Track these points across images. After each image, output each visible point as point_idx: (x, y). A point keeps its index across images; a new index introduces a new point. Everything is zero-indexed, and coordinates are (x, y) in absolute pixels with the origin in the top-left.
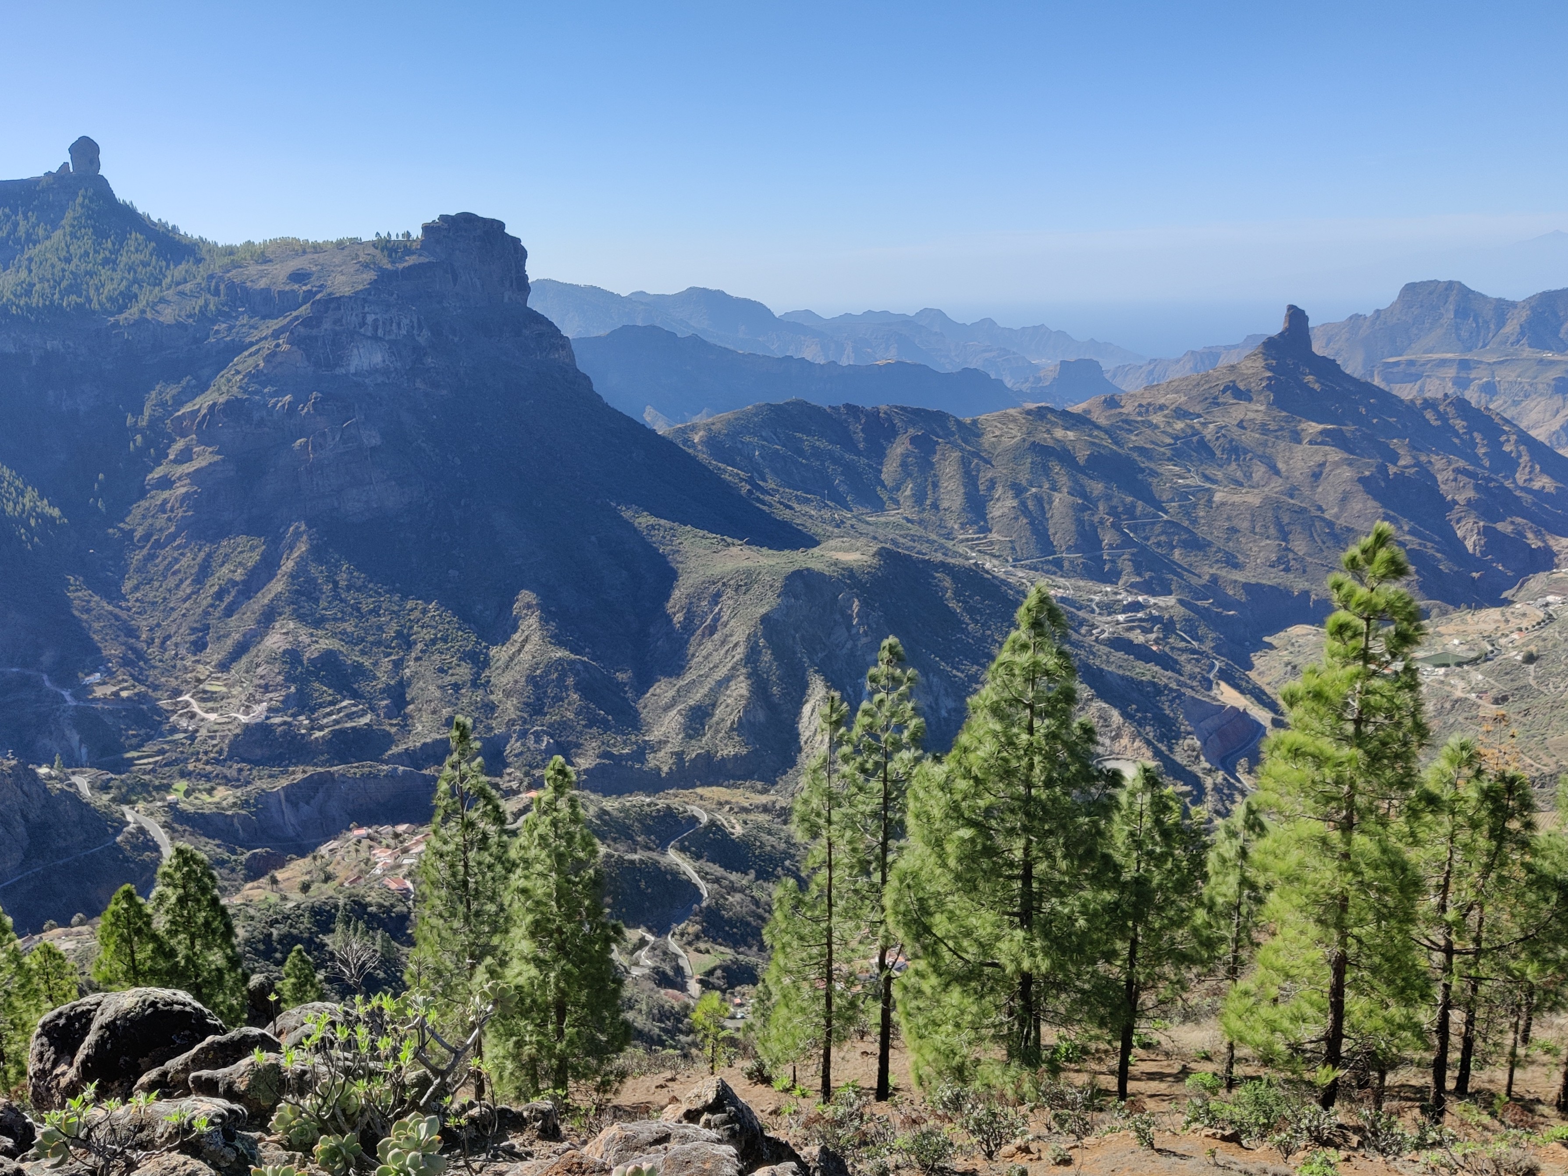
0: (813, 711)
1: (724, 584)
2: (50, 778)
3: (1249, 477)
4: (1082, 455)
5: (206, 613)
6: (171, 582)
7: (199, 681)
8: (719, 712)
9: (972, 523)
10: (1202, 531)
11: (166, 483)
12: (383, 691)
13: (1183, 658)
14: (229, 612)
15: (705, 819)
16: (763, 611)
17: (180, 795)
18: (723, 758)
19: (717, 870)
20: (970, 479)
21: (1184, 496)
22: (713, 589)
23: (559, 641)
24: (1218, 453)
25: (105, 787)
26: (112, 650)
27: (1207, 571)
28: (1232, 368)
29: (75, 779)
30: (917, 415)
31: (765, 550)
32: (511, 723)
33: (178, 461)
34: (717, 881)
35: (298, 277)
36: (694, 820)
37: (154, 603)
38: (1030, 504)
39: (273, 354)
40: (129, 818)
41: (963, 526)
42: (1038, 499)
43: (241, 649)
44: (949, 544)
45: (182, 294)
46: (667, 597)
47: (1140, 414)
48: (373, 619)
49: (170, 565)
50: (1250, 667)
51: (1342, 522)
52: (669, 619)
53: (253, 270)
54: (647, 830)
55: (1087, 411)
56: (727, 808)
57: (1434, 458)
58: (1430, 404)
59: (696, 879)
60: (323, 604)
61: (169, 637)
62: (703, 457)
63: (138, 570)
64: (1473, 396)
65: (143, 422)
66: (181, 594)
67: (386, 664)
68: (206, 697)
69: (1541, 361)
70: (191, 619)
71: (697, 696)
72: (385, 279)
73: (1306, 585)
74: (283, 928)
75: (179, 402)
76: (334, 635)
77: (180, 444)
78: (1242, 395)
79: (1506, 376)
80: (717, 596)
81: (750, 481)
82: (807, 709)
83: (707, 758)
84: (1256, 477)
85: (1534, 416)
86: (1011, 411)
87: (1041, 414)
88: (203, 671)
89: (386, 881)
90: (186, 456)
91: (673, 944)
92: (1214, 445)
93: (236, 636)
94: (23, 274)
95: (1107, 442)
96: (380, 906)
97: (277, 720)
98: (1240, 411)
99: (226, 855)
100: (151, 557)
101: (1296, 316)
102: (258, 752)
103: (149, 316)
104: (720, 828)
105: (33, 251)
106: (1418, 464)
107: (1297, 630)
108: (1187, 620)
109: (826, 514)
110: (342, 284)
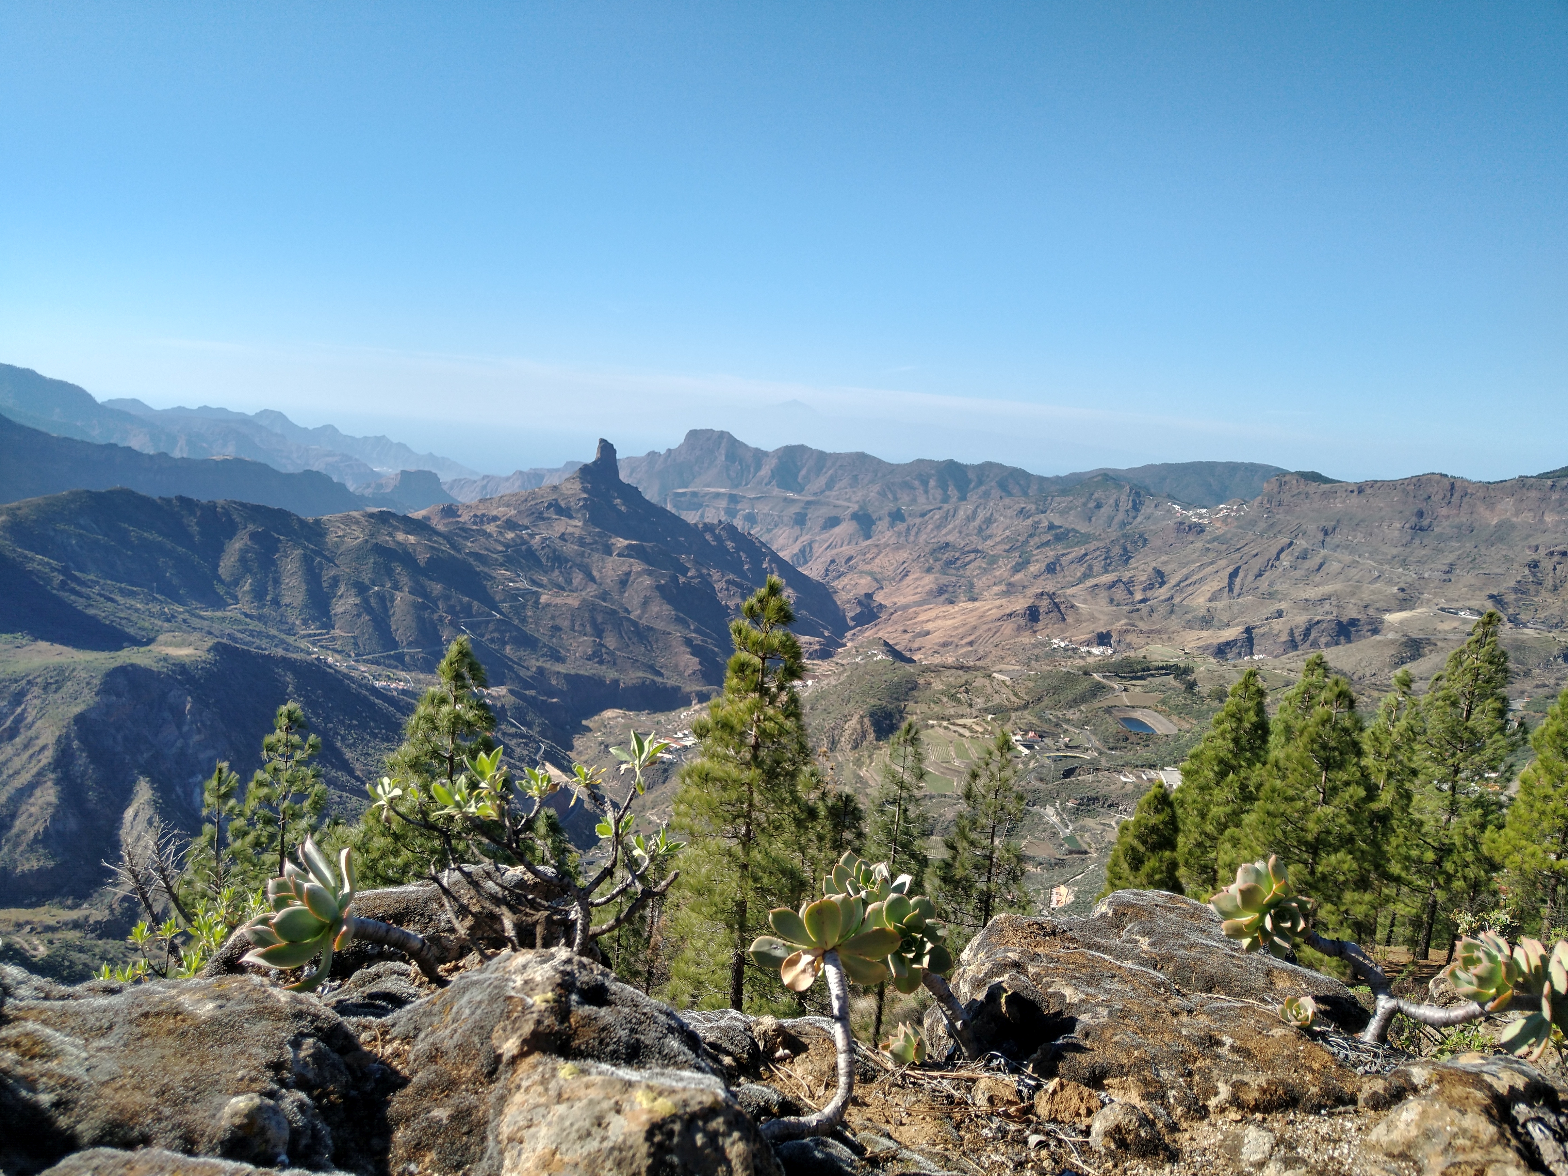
0: (136, 815)
1: (29, 682)
3: (569, 582)
4: (423, 557)
8: (18, 824)
9: (314, 619)
10: (529, 629)
13: (514, 743)
16: (77, 709)
18: (23, 875)
20: (312, 576)
21: (514, 598)
22: (15, 687)
24: (544, 560)
27: (534, 663)
28: (555, 488)
30: (257, 512)
38: (373, 602)
41: (305, 622)
42: (382, 598)
44: (291, 640)
47: (475, 523)
50: (571, 748)
51: (643, 622)
55: (427, 518)
56: (28, 928)
57: (713, 571)
58: (708, 528)
64: (739, 523)
69: (786, 499)
73: (615, 675)
78: (565, 512)
79: (762, 509)
80: (21, 694)
81: (65, 571)
82: (129, 813)
84: (575, 582)
85: (781, 541)
86: (355, 514)
87: (383, 518)
92: (540, 554)
95: (446, 547)
98: (561, 526)
101: (606, 448)
104: (18, 952)
106: (701, 576)
107: (609, 714)
108: (517, 708)
109: (155, 608)
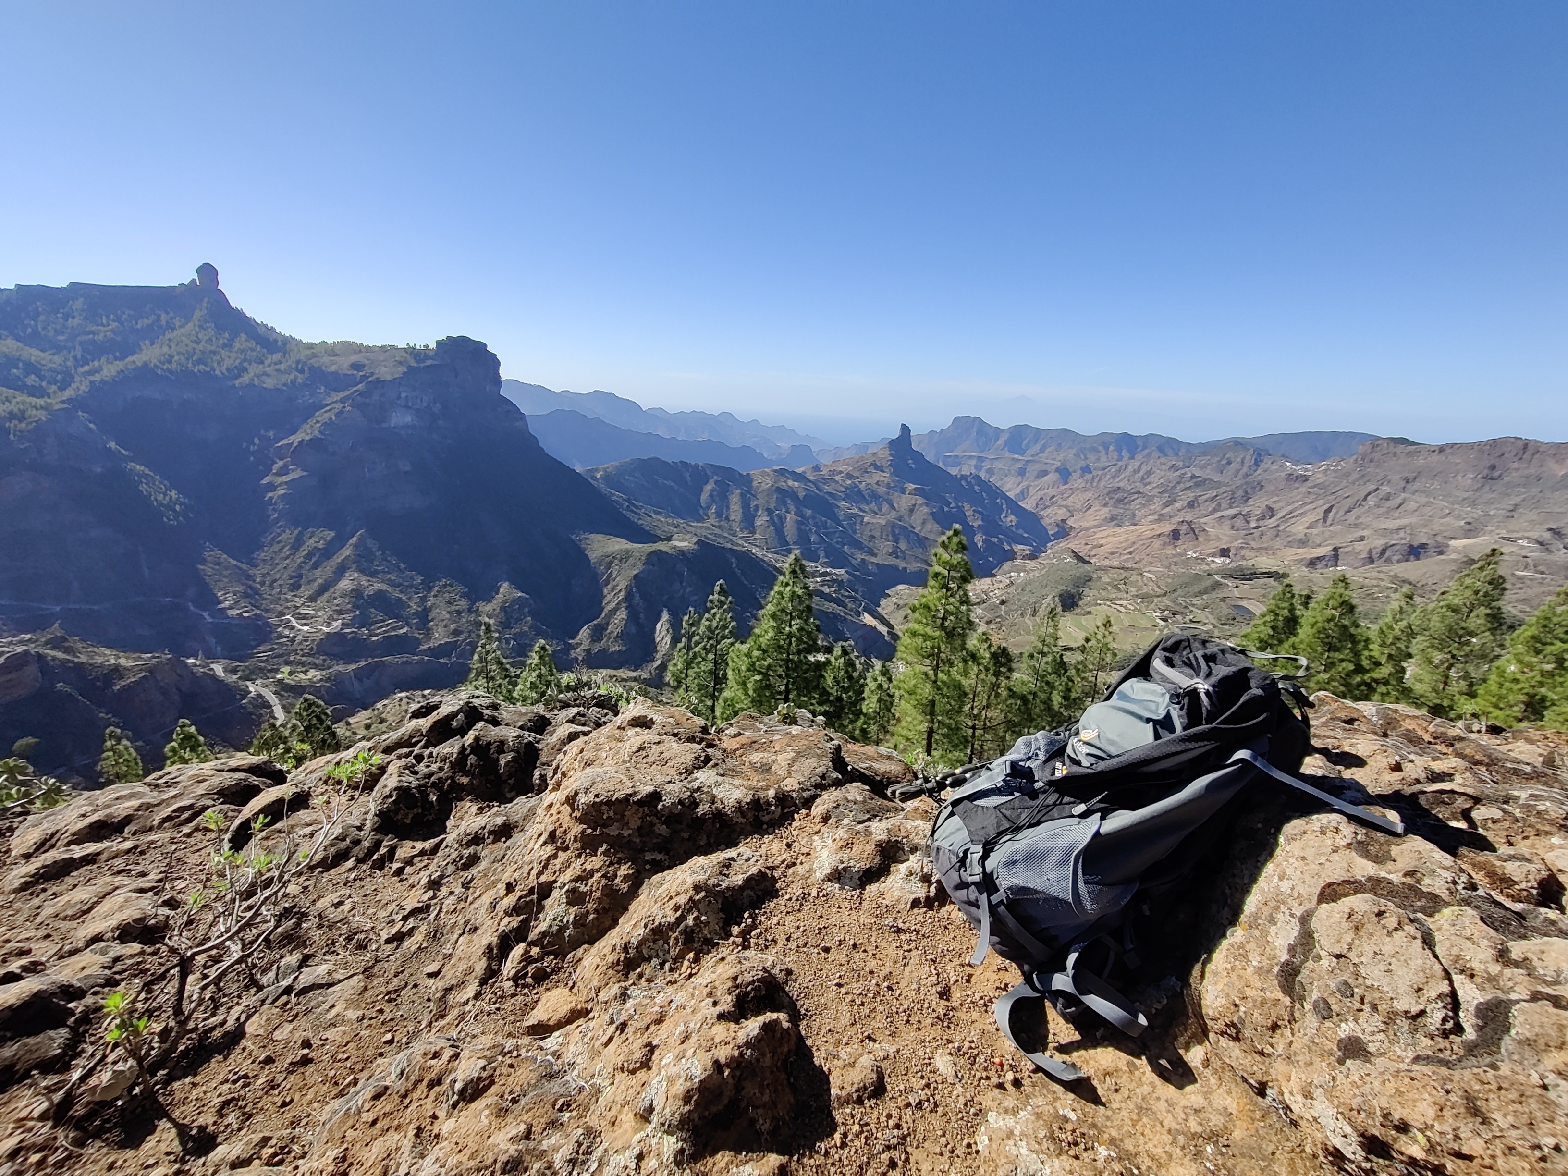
0: (662, 627)
1: (613, 557)
2: (195, 665)
3: (881, 510)
4: (802, 495)
5: (300, 567)
6: (276, 547)
7: (297, 607)
8: (610, 628)
9: (746, 528)
10: (858, 536)
11: (271, 487)
12: (414, 614)
13: (847, 601)
14: (315, 567)
16: (635, 572)
17: (286, 675)
18: (612, 653)
20: (745, 505)
21: (850, 518)
22: (608, 560)
23: (519, 587)
24: (867, 497)
25: (234, 671)
28: (874, 454)
30: (718, 469)
31: (633, 542)
33: (279, 474)
35: (356, 366)
37: (264, 560)
38: (776, 519)
39: (341, 412)
40: (251, 689)
41: (741, 530)
42: (780, 517)
44: (734, 539)
45: (278, 370)
47: (830, 475)
49: (275, 537)
50: (878, 605)
51: (922, 534)
53: (326, 359)
55: (804, 472)
57: (965, 504)
58: (964, 477)
60: (376, 563)
61: (275, 581)
62: (602, 486)
64: (983, 475)
65: (254, 450)
66: (283, 555)
67: (416, 598)
68: (301, 617)
69: (1013, 459)
70: (290, 570)
72: (413, 371)
73: (905, 565)
75: (279, 438)
76: (383, 581)
78: (880, 468)
79: (998, 465)
80: (611, 563)
81: (628, 501)
82: (658, 626)
83: (604, 651)
84: (884, 510)
85: (1009, 486)
86: (767, 470)
87: (782, 472)
88: (299, 601)
90: (283, 471)
92: (865, 493)
93: (320, 581)
94: (165, 349)
95: (814, 489)
97: (347, 631)
98: (878, 476)
101: (905, 429)
102: (336, 650)
105: (172, 335)
106: (958, 507)
107: (900, 587)
108: (849, 581)
109: (670, 521)
110: (385, 372)
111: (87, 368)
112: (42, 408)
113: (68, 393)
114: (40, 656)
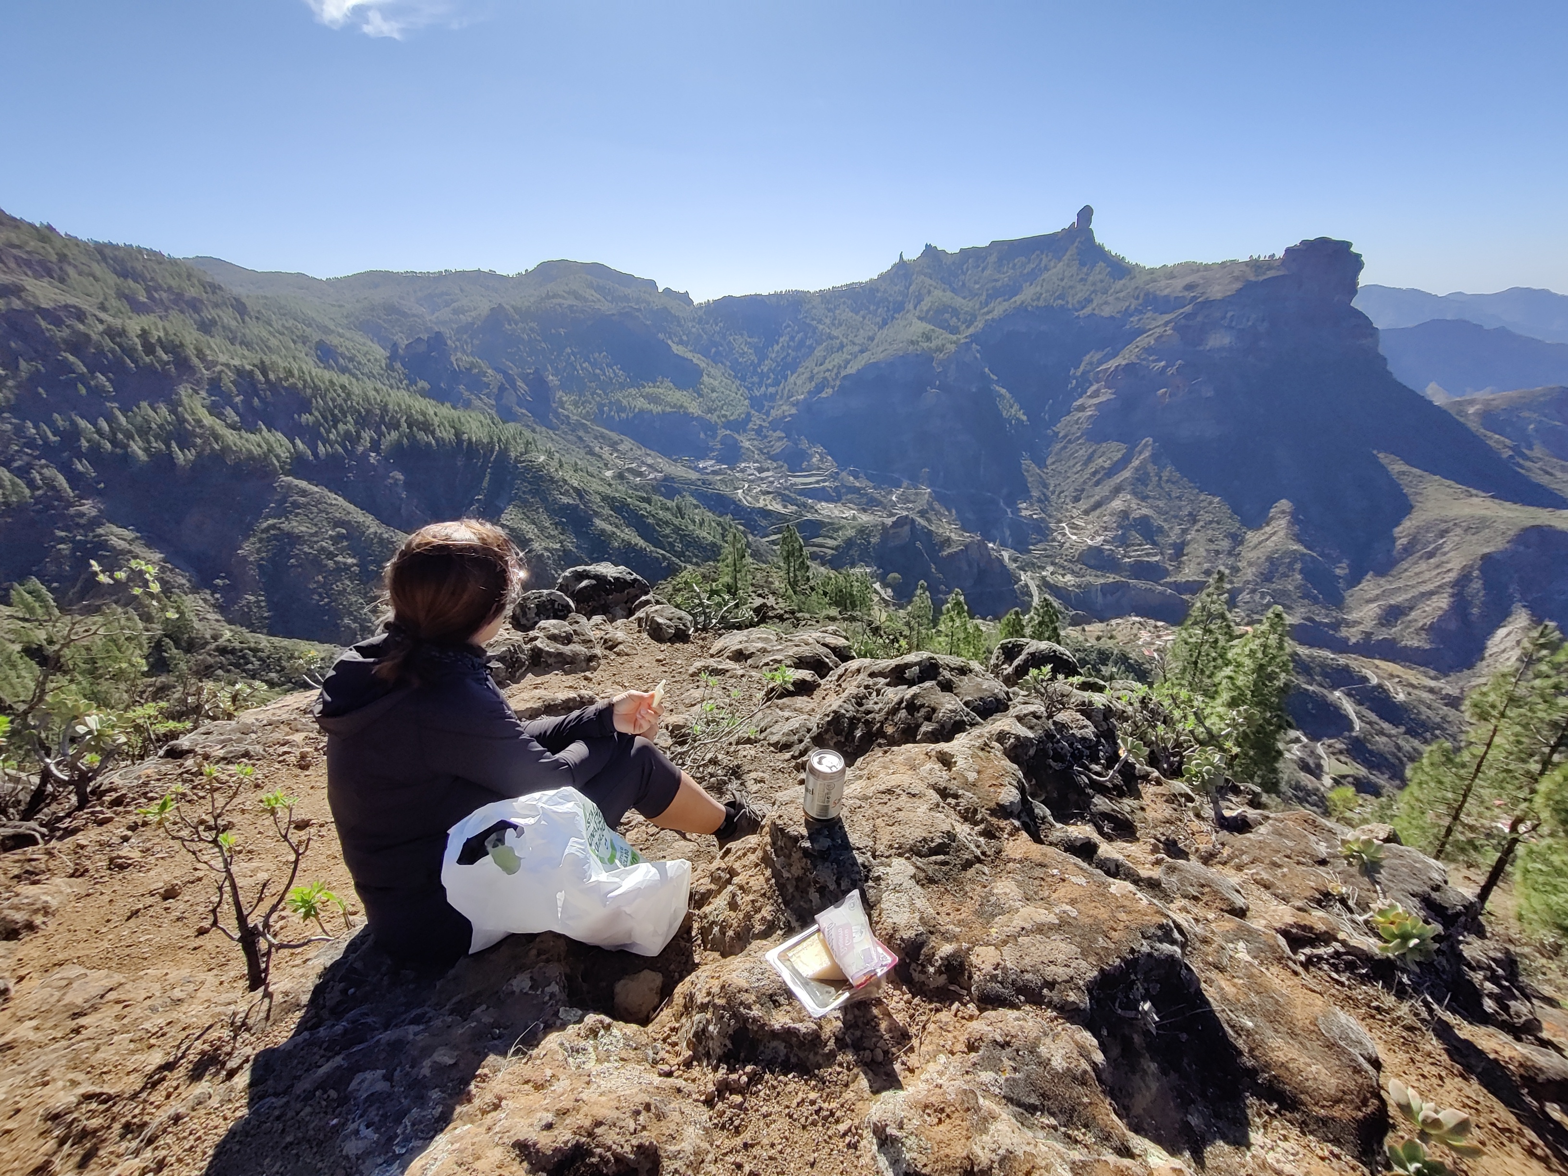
0: (1508, 635)
1: (1455, 524)
2: (993, 549)
5: (1085, 482)
6: (1072, 463)
7: (1072, 518)
8: (1413, 615)
11: (1082, 408)
12: (1170, 545)
14: (1097, 484)
15: (1375, 681)
16: (1486, 550)
17: (1049, 574)
18: (1406, 647)
19: (1373, 717)
23: (1298, 539)
25: (1015, 560)
26: (1035, 494)
29: (1003, 553)
31: (1507, 504)
32: (1248, 582)
33: (1090, 397)
34: (1370, 723)
35: (1189, 287)
36: (1365, 679)
37: (1060, 472)
39: (1162, 336)
40: (1023, 578)
43: (1097, 505)
45: (1118, 299)
46: (1398, 524)
48: (1177, 502)
49: (1073, 453)
52: (1394, 540)
53: (1163, 283)
54: (1325, 675)
56: (1397, 680)
59: (1353, 716)
60: (1149, 488)
61: (1063, 491)
62: (1474, 425)
63: (1056, 454)
65: (1078, 374)
67: (1177, 529)
68: (1073, 527)
70: (1076, 484)
71: (1399, 599)
72: (1249, 287)
74: (1082, 655)
75: (1100, 362)
76: (1151, 507)
77: (1094, 387)
80: (1447, 531)
81: (1515, 448)
82: (1501, 632)
83: (1393, 642)
89: (1143, 649)
90: (1096, 394)
91: (1320, 749)
93: (1097, 498)
94: (1039, 288)
96: (1136, 661)
97: (1107, 547)
99: (1063, 610)
100: (1065, 447)
102: (1092, 562)
103: (1096, 312)
104: (1386, 691)
105: (1045, 275)
110: (1217, 292)
111: (986, 310)
112: (955, 342)
113: (971, 330)
114: (913, 521)
